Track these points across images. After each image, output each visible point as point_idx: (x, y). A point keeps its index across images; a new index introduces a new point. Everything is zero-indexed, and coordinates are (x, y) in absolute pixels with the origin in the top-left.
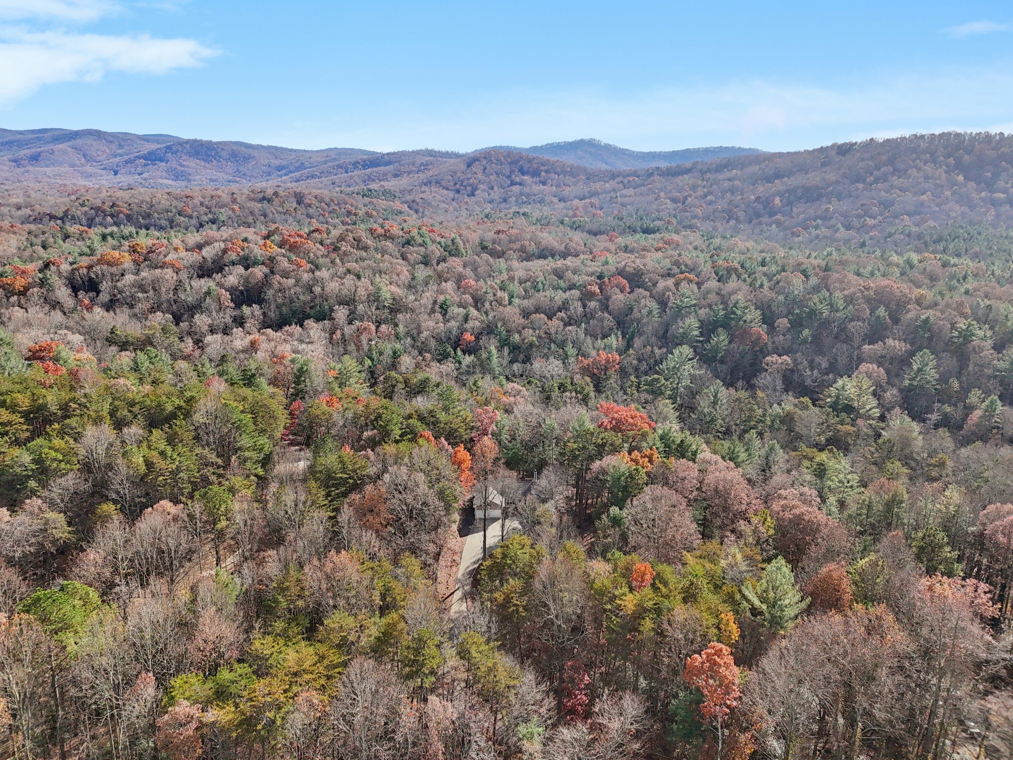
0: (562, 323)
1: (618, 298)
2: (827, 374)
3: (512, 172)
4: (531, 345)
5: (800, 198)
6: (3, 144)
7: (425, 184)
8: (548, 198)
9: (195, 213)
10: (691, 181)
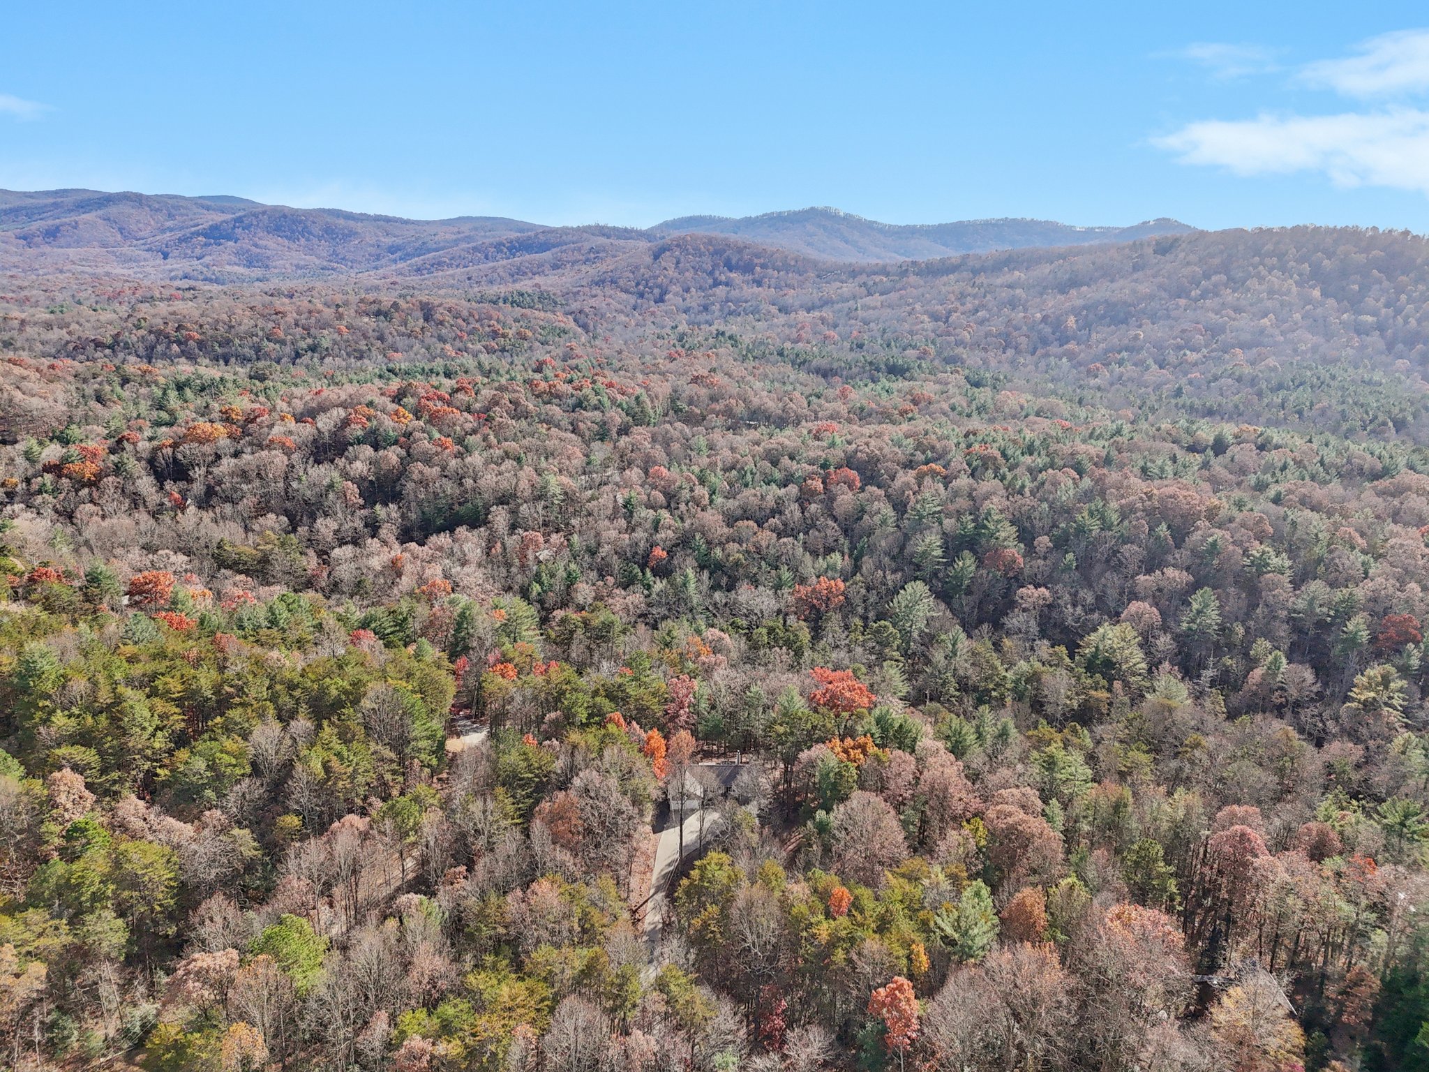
0: (775, 535)
1: (846, 499)
2: (1092, 611)
3: (715, 266)
4: (737, 564)
5: (1103, 317)
6: (6, 212)
7: (597, 284)
8: (764, 307)
9: (289, 337)
10: (957, 288)
